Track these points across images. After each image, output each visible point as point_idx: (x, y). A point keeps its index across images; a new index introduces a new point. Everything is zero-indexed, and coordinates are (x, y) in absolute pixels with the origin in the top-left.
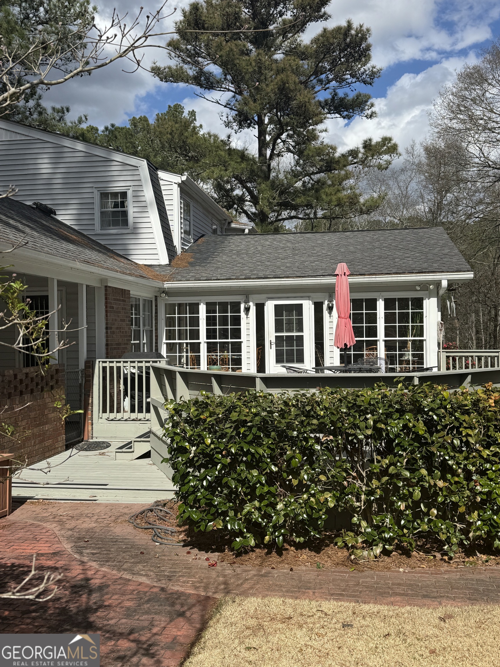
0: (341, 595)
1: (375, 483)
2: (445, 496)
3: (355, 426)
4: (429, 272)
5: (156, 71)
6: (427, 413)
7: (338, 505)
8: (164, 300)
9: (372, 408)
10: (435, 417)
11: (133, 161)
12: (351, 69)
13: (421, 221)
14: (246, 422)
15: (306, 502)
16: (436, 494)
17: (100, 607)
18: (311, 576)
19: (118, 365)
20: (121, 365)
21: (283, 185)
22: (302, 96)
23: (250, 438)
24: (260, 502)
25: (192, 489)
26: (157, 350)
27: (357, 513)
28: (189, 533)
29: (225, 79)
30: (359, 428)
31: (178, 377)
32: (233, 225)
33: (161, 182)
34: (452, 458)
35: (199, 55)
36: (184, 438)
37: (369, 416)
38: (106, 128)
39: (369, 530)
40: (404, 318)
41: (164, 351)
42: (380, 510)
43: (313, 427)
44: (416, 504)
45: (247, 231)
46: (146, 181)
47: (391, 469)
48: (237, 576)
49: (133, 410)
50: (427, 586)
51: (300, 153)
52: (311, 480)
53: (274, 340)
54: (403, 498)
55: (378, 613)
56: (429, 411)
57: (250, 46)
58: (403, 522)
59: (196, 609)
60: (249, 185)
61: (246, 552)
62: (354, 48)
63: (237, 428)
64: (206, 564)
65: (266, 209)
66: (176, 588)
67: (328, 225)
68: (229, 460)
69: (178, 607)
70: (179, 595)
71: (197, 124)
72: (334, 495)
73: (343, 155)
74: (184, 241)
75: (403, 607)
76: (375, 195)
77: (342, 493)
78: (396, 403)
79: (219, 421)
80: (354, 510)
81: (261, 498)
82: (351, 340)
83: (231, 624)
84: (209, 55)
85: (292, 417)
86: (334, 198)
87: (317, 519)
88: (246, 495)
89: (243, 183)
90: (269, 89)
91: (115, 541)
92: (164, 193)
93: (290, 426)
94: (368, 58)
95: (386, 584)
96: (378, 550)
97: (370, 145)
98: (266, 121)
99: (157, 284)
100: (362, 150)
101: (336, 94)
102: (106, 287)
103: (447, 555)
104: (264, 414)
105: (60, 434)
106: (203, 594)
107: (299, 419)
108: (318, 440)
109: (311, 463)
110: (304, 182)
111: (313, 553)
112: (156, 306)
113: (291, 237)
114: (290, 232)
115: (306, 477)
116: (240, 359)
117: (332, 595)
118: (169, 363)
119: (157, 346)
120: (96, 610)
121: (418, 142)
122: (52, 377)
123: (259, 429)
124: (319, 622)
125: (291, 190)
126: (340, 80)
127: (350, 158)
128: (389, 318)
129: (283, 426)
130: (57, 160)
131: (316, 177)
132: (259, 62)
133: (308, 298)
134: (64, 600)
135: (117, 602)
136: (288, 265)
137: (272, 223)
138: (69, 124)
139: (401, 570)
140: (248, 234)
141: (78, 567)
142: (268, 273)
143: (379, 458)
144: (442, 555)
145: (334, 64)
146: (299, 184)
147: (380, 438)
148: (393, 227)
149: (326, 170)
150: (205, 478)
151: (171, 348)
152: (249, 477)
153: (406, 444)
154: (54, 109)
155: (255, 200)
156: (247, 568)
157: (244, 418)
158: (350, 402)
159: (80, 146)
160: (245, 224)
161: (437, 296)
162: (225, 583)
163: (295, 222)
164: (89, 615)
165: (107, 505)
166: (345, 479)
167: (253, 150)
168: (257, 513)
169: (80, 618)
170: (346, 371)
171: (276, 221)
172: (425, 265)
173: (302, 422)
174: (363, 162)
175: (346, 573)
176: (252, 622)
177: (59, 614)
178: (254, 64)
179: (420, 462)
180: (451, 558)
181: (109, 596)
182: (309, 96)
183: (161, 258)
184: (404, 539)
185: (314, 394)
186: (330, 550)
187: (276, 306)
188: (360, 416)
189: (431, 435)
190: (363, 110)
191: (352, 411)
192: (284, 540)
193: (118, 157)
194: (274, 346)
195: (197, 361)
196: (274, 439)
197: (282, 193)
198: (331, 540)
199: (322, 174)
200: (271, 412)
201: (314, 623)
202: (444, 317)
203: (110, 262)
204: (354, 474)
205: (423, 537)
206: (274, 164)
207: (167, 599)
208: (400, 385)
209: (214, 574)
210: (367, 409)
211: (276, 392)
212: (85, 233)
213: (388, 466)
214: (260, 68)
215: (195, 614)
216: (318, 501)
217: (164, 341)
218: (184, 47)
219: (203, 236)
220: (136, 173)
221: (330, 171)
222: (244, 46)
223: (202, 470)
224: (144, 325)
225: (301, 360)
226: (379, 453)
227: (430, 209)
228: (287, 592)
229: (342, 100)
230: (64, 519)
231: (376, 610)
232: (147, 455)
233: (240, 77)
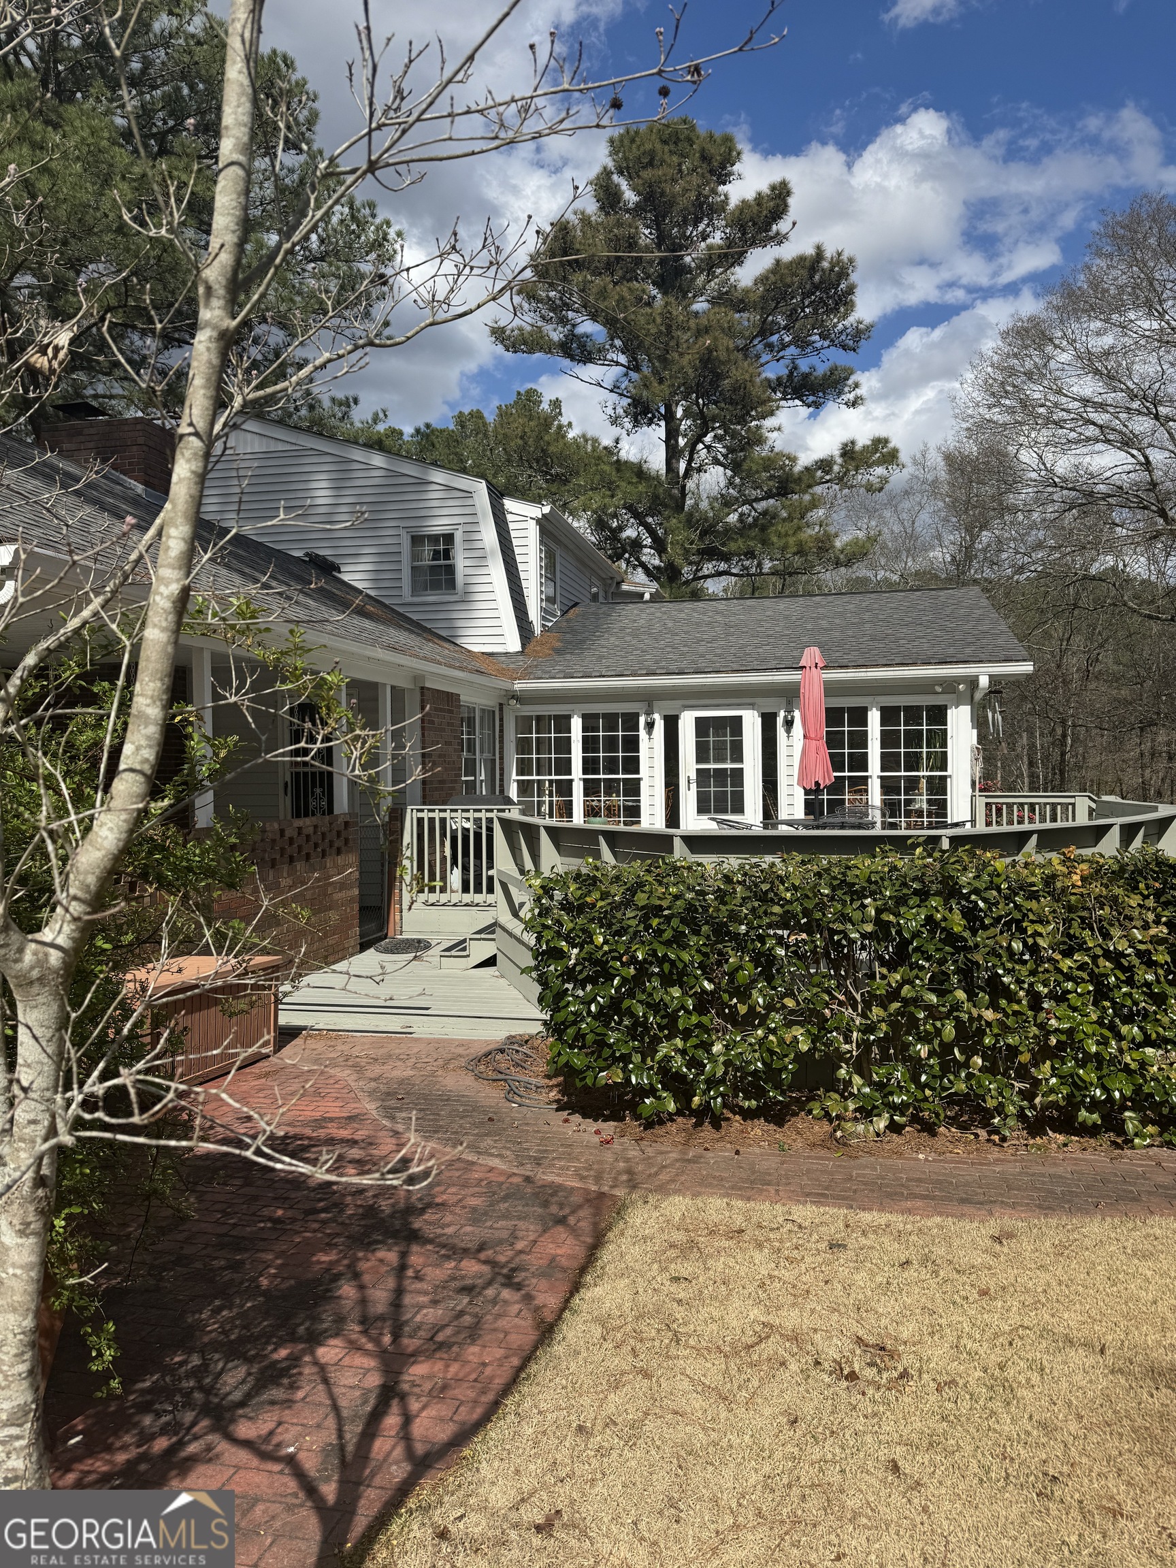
0: (822, 1195)
1: (876, 1012)
2: (996, 1035)
3: (845, 918)
4: (957, 662)
5: (498, 333)
6: (967, 897)
7: (815, 1048)
8: (514, 711)
9: (873, 887)
10: (981, 904)
11: (463, 482)
12: (821, 326)
13: (936, 577)
14: (660, 908)
15: (762, 1041)
16: (981, 1033)
17: (429, 1205)
18: (770, 1163)
19: (443, 815)
20: (447, 815)
21: (706, 520)
22: (737, 373)
23: (668, 934)
24: (685, 1040)
25: (572, 1018)
26: (502, 791)
27: (847, 1062)
28: (565, 1089)
29: (612, 346)
30: (850, 920)
31: (544, 835)
32: (625, 587)
33: (509, 517)
34: (1009, 972)
35: (568, 307)
36: (558, 934)
37: (868, 901)
38: (418, 431)
39: (867, 1090)
40: (914, 739)
41: (513, 792)
42: (885, 1057)
43: (774, 918)
44: (947, 1048)
45: (647, 596)
46: (484, 515)
47: (906, 991)
48: (647, 1160)
49: (466, 889)
50: (967, 1184)
51: (736, 467)
52: (770, 1007)
53: (693, 776)
54: (925, 1039)
55: (888, 1226)
56: (970, 893)
57: (654, 291)
58: (924, 1078)
59: (585, 1212)
60: (650, 520)
61: (661, 1122)
62: (827, 290)
63: (645, 920)
64: (596, 1139)
65: (679, 561)
66: (550, 1178)
67: (779, 585)
68: (632, 971)
69: (554, 1209)
70: (556, 1189)
71: (564, 420)
72: (808, 1031)
73: (807, 469)
74: (546, 613)
75: (928, 1216)
76: (861, 534)
77: (822, 1028)
78: (913, 880)
79: (616, 907)
80: (840, 1057)
81: (686, 1034)
82: (826, 775)
83: (645, 1238)
84: (585, 306)
85: (738, 901)
86: (791, 540)
87: (780, 1071)
88: (661, 1028)
89: (640, 518)
90: (685, 361)
91: (446, 1099)
92: (513, 534)
93: (734, 917)
94: (850, 306)
95: (897, 1179)
96: (881, 1123)
97: (852, 451)
98: (679, 413)
99: (504, 684)
100: (839, 460)
101: (795, 368)
102: (422, 688)
103: (997, 1132)
104: (689, 896)
105: (351, 927)
106: (594, 1188)
107: (749, 905)
108: (780, 941)
109: (769, 979)
110: (742, 515)
111: (772, 1127)
112: (501, 720)
113: (721, 606)
114: (714, 598)
115: (761, 1001)
116: (638, 808)
117: (808, 1195)
118: (523, 813)
119: (502, 786)
120: (423, 1211)
121: (932, 446)
122: (339, 834)
123: (683, 921)
124: (790, 1240)
125: (720, 527)
126: (802, 343)
127: (819, 473)
128: (888, 739)
129: (723, 916)
130: (339, 484)
131: (761, 506)
132: (667, 316)
133: (752, 706)
134: (370, 1194)
135: (456, 1198)
136: (719, 651)
137: (687, 582)
138: (358, 425)
139: (921, 1156)
140: (651, 601)
141: (388, 1140)
142: (684, 664)
143: (885, 971)
144: (990, 1133)
145: (792, 316)
146: (733, 518)
147: (887, 937)
148: (892, 588)
149: (778, 494)
150: (594, 1000)
151: (524, 788)
152: (667, 999)
153: (931, 948)
154: (333, 400)
155: (659, 546)
156: (663, 1149)
157: (658, 902)
158: (835, 878)
159: (378, 460)
160: (643, 585)
161: (972, 702)
162: (629, 1172)
163: (724, 581)
164: (411, 1219)
165: (429, 1042)
166: (827, 1005)
167: (657, 461)
168: (679, 1058)
169: (397, 1224)
170: (818, 827)
171: (694, 579)
172: (951, 650)
173: (753, 910)
174: (840, 479)
175: (828, 1159)
176: (679, 1237)
177: (364, 1216)
178: (659, 320)
179: (955, 979)
180: (1004, 1139)
181: (441, 1188)
182: (751, 370)
183: (509, 642)
184: (925, 1105)
185: (773, 865)
186: (800, 1122)
187: (699, 721)
188: (852, 901)
189: (974, 933)
190: (840, 393)
191: (839, 893)
192: (725, 1105)
193: (439, 477)
194: (694, 786)
195: (567, 810)
196: (708, 938)
197: (704, 533)
198: (803, 1106)
199: (771, 501)
200: (702, 893)
201: (781, 1241)
202: (981, 738)
203: (429, 648)
204: (842, 998)
205: (958, 1103)
206: (690, 485)
207: (536, 1195)
208: (919, 850)
209: (609, 1157)
210: (864, 888)
211: (709, 861)
212: (387, 602)
213: (901, 985)
214: (669, 327)
215: (583, 1220)
216: (781, 1041)
217: (514, 777)
218: (544, 294)
219: (576, 604)
220: (469, 502)
221: (785, 495)
222: (644, 291)
223: (589, 987)
224: (482, 752)
225: (739, 808)
226: (883, 963)
227: (953, 558)
228: (732, 1188)
229: (806, 376)
230: (363, 1062)
231: (883, 1221)
232: (490, 962)
233: (635, 343)
